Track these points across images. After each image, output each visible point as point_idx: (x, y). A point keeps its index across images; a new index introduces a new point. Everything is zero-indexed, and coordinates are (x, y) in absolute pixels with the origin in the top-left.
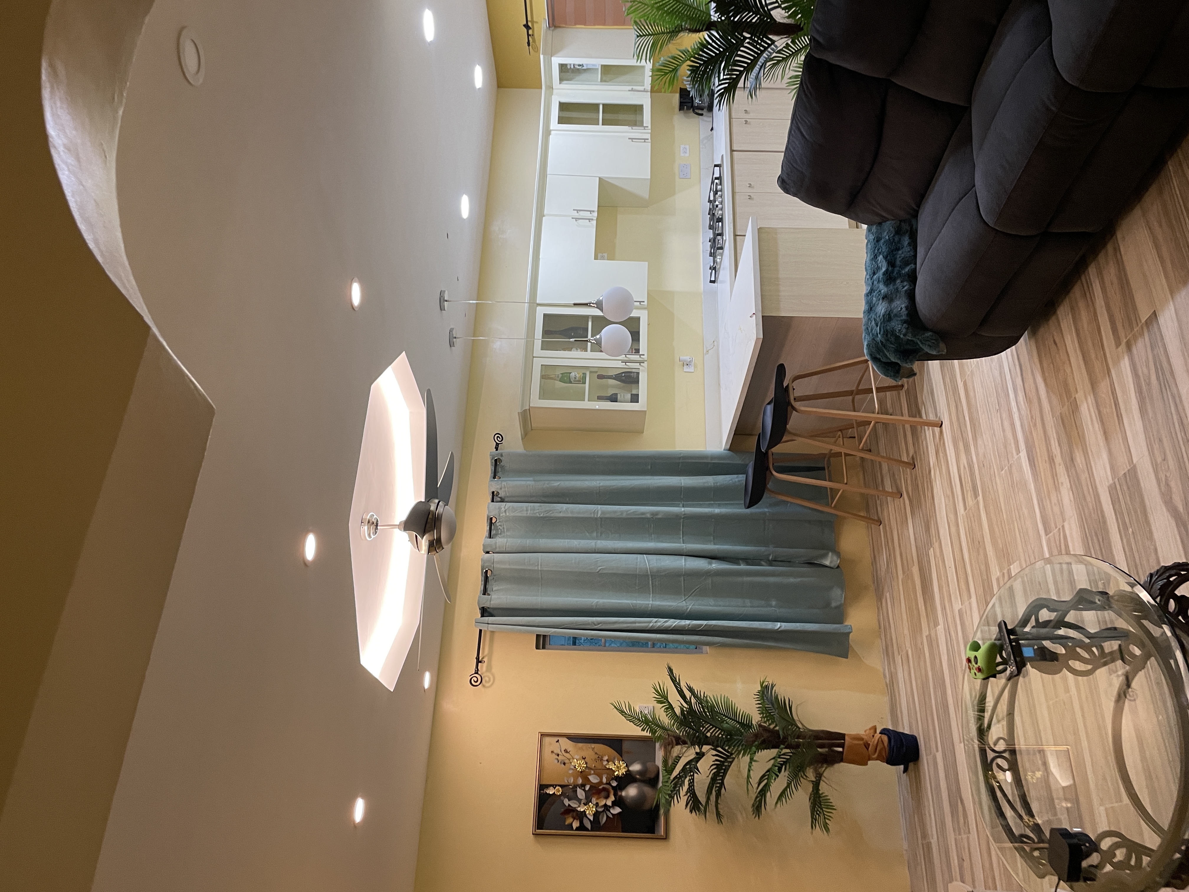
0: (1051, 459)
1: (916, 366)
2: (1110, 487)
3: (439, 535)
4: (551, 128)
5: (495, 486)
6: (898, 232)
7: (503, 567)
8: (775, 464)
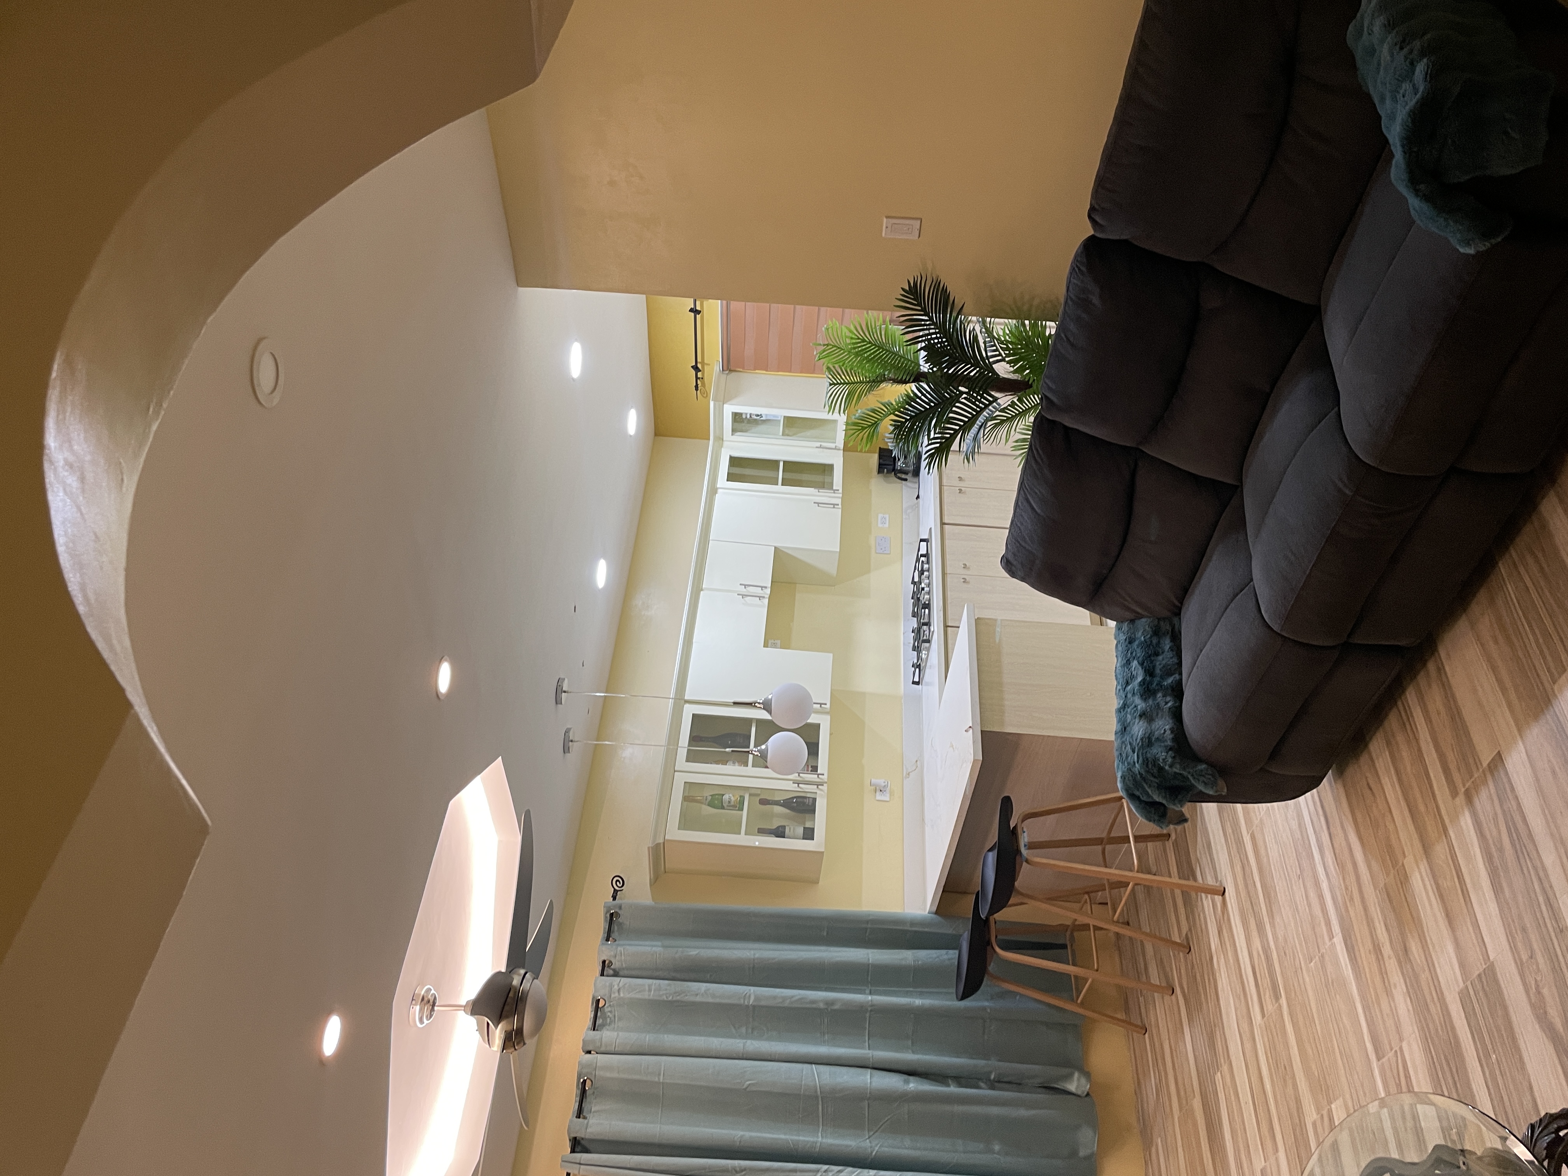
0: (1377, 949)
1: (1187, 809)
2: (1460, 993)
3: (520, 1024)
4: (718, 486)
5: (607, 952)
6: (1157, 632)
7: (608, 1075)
8: (998, 937)
